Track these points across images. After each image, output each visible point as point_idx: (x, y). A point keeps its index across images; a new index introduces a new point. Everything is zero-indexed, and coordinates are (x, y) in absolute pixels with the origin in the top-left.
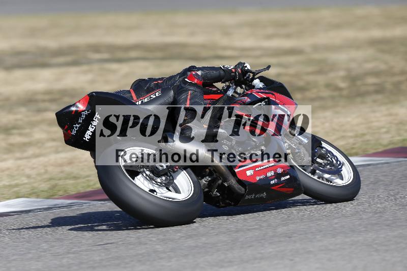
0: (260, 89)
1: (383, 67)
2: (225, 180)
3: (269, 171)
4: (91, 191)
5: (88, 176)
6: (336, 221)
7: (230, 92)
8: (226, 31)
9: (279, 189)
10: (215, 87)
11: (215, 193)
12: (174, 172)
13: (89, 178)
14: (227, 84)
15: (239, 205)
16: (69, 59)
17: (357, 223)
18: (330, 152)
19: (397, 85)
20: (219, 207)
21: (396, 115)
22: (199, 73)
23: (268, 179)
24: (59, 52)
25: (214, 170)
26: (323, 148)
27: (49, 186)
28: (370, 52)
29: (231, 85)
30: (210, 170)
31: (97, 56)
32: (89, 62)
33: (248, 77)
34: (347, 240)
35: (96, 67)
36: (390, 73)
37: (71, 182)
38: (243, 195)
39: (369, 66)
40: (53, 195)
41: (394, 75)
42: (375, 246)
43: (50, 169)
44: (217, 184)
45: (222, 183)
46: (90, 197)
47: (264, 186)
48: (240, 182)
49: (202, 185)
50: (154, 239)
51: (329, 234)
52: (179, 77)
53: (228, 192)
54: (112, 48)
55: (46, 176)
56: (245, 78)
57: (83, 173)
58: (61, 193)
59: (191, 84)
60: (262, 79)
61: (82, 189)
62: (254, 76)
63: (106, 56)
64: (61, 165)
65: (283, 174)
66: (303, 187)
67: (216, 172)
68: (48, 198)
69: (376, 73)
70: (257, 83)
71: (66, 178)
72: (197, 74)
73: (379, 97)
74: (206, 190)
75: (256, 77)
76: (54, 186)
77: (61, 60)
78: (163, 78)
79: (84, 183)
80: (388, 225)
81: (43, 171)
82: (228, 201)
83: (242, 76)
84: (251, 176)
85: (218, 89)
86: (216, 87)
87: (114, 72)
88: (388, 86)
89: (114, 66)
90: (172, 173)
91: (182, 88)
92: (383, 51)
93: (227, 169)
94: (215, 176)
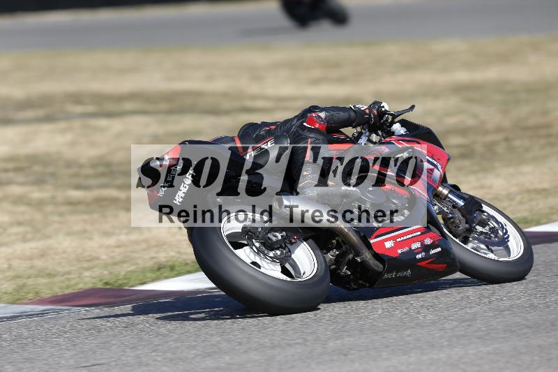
0: (402, 135)
1: (471, 122)
2: (358, 254)
3: (414, 242)
4: (72, 293)
5: (69, 273)
6: (408, 332)
7: (363, 140)
8: (256, 74)
9: (428, 266)
10: (342, 133)
11: (345, 270)
12: (292, 243)
13: (69, 276)
14: (359, 129)
15: (375, 286)
16: (40, 113)
17: (438, 335)
18: (493, 217)
19: (490, 147)
20: (349, 289)
21: (490, 187)
22: (323, 115)
23: (412, 253)
24: (28, 104)
25: (343, 241)
26: (484, 212)
27: (14, 286)
28: (453, 102)
29: (363, 131)
30: (337, 241)
31: (79, 109)
32: (68, 117)
33: (387, 120)
34: (425, 358)
35: (77, 124)
36: (481, 130)
37: (45, 281)
38: (380, 274)
39: (452, 121)
40: (19, 300)
41: (486, 132)
42: (462, 366)
43: (15, 263)
44: (347, 259)
45: (353, 258)
46: (70, 301)
47: (407, 261)
48: (377, 257)
49: (327, 260)
50: (159, 359)
51: (399, 350)
52: (297, 121)
53: (361, 270)
54: (99, 98)
55: (10, 273)
56: (382, 121)
57: (60, 269)
58: (31, 296)
59: (310, 130)
60: (404, 123)
61: (58, 291)
62: (393, 119)
63: (90, 109)
64: (31, 258)
65: (433, 246)
66: (459, 262)
67: (345, 244)
68: (13, 303)
69: (463, 131)
70: (397, 128)
71: (37, 276)
72: (320, 117)
73: (467, 163)
74: (333, 267)
75: (396, 120)
76: (20, 288)
77: (30, 114)
78: (276, 123)
79: (63, 282)
80: (479, 338)
81: (6, 266)
82: (361, 282)
83: (377, 119)
84: (391, 248)
85: (348, 137)
86: (344, 134)
87: (102, 130)
88: (479, 148)
89: (103, 122)
90: (288, 245)
91: (300, 135)
92: (471, 101)
93: (360, 239)
94: (344, 248)
